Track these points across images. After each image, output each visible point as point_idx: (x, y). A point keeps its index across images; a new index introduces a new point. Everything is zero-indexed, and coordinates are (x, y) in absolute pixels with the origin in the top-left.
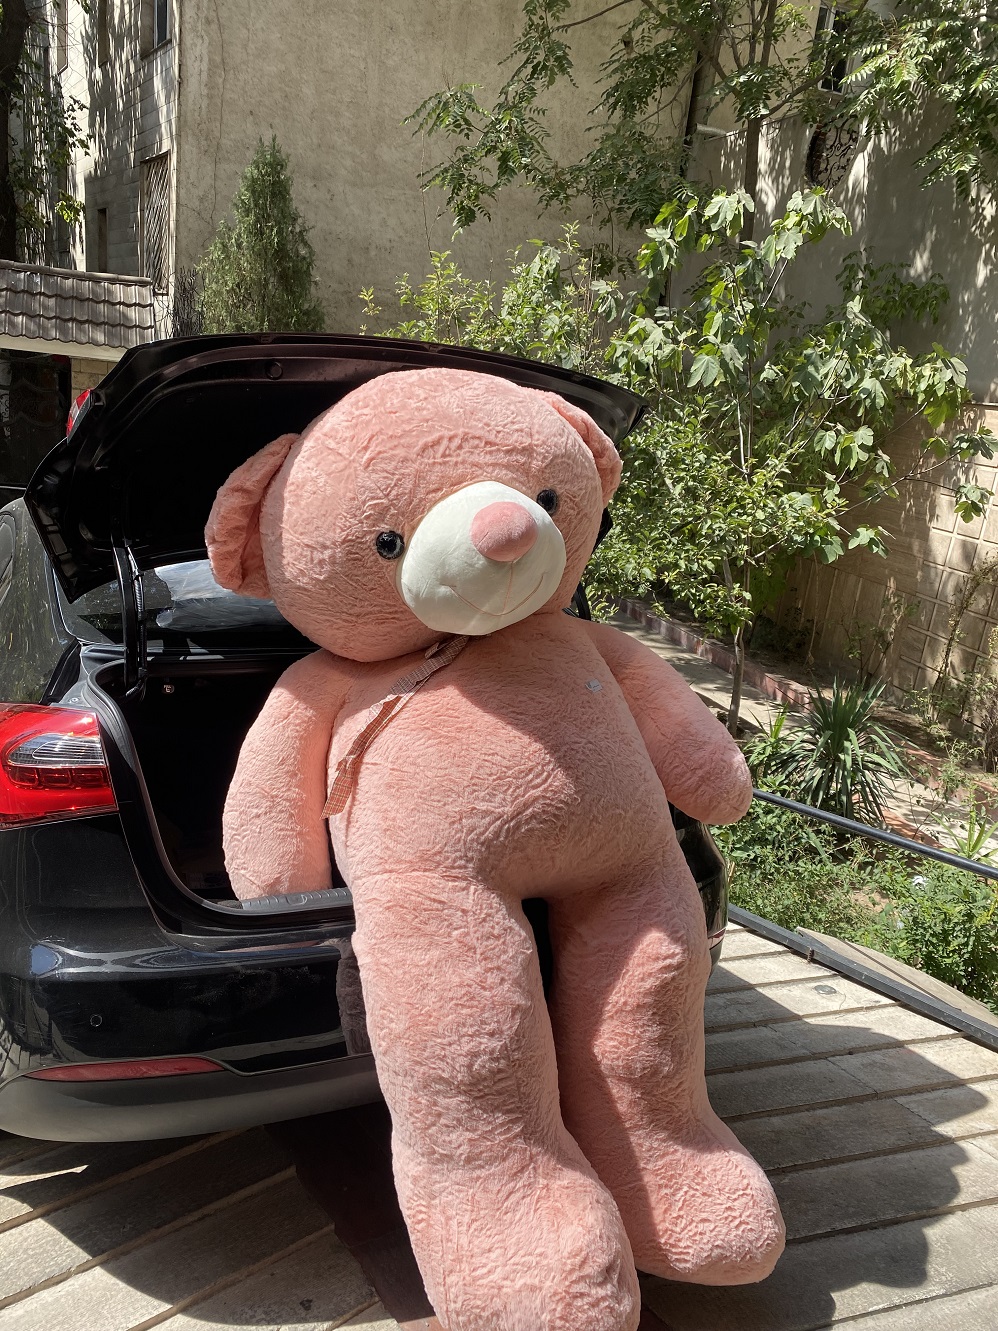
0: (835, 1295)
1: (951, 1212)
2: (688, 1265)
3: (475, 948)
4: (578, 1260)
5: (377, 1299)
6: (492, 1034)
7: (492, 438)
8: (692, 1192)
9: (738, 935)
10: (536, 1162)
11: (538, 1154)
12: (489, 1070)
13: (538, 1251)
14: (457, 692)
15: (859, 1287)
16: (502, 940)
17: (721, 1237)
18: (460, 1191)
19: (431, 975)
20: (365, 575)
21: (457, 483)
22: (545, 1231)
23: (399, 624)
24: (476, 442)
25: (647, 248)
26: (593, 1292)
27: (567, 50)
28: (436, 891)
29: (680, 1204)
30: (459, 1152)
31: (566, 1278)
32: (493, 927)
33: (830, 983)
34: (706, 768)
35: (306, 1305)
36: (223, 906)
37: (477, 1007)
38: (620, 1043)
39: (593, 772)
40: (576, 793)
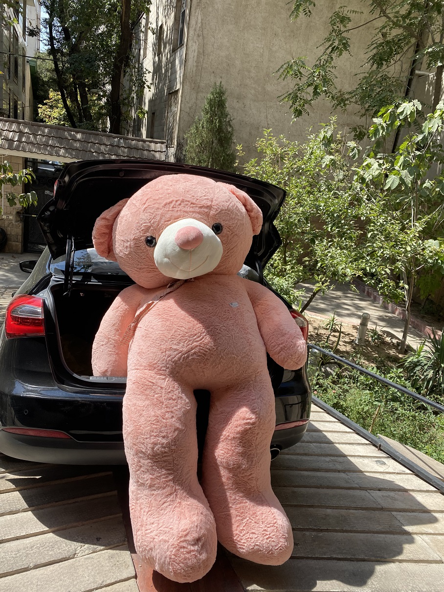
0: (317, 581)
1: (393, 562)
2: (244, 551)
3: (163, 403)
4: (185, 533)
5: (126, 543)
6: (164, 437)
7: (194, 201)
8: (250, 520)
9: (351, 434)
10: (177, 492)
11: (179, 489)
12: (161, 451)
13: (171, 527)
14: (173, 301)
15: (331, 581)
16: (176, 401)
17: (260, 541)
18: (146, 499)
19: (144, 410)
20: (142, 253)
21: (177, 218)
22: (175, 520)
23: (156, 273)
24: (187, 203)
25: (373, 127)
26: (189, 547)
27: (348, 40)
28: (152, 378)
29: (244, 524)
30: (147, 482)
31: (178, 539)
32: (173, 396)
33: (385, 460)
34: (284, 345)
35: (98, 539)
36: (83, 378)
37: (159, 425)
38: (225, 452)
39: (224, 338)
40: (214, 346)
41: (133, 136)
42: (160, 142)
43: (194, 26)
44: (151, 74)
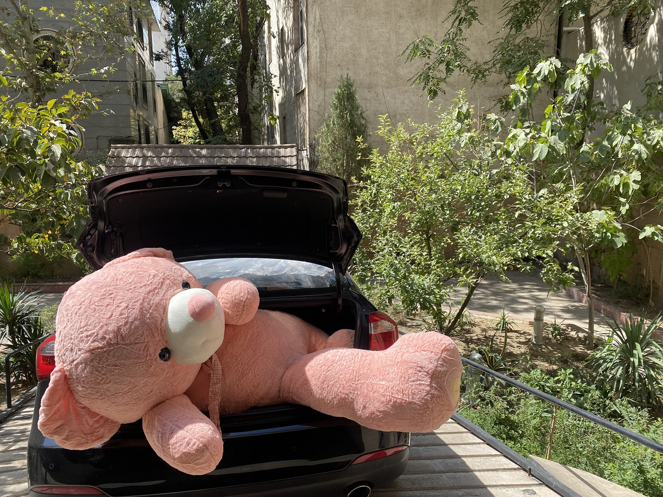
25: (512, 95)
41: (268, 144)
42: (289, 147)
43: (313, 22)
44: (278, 78)
